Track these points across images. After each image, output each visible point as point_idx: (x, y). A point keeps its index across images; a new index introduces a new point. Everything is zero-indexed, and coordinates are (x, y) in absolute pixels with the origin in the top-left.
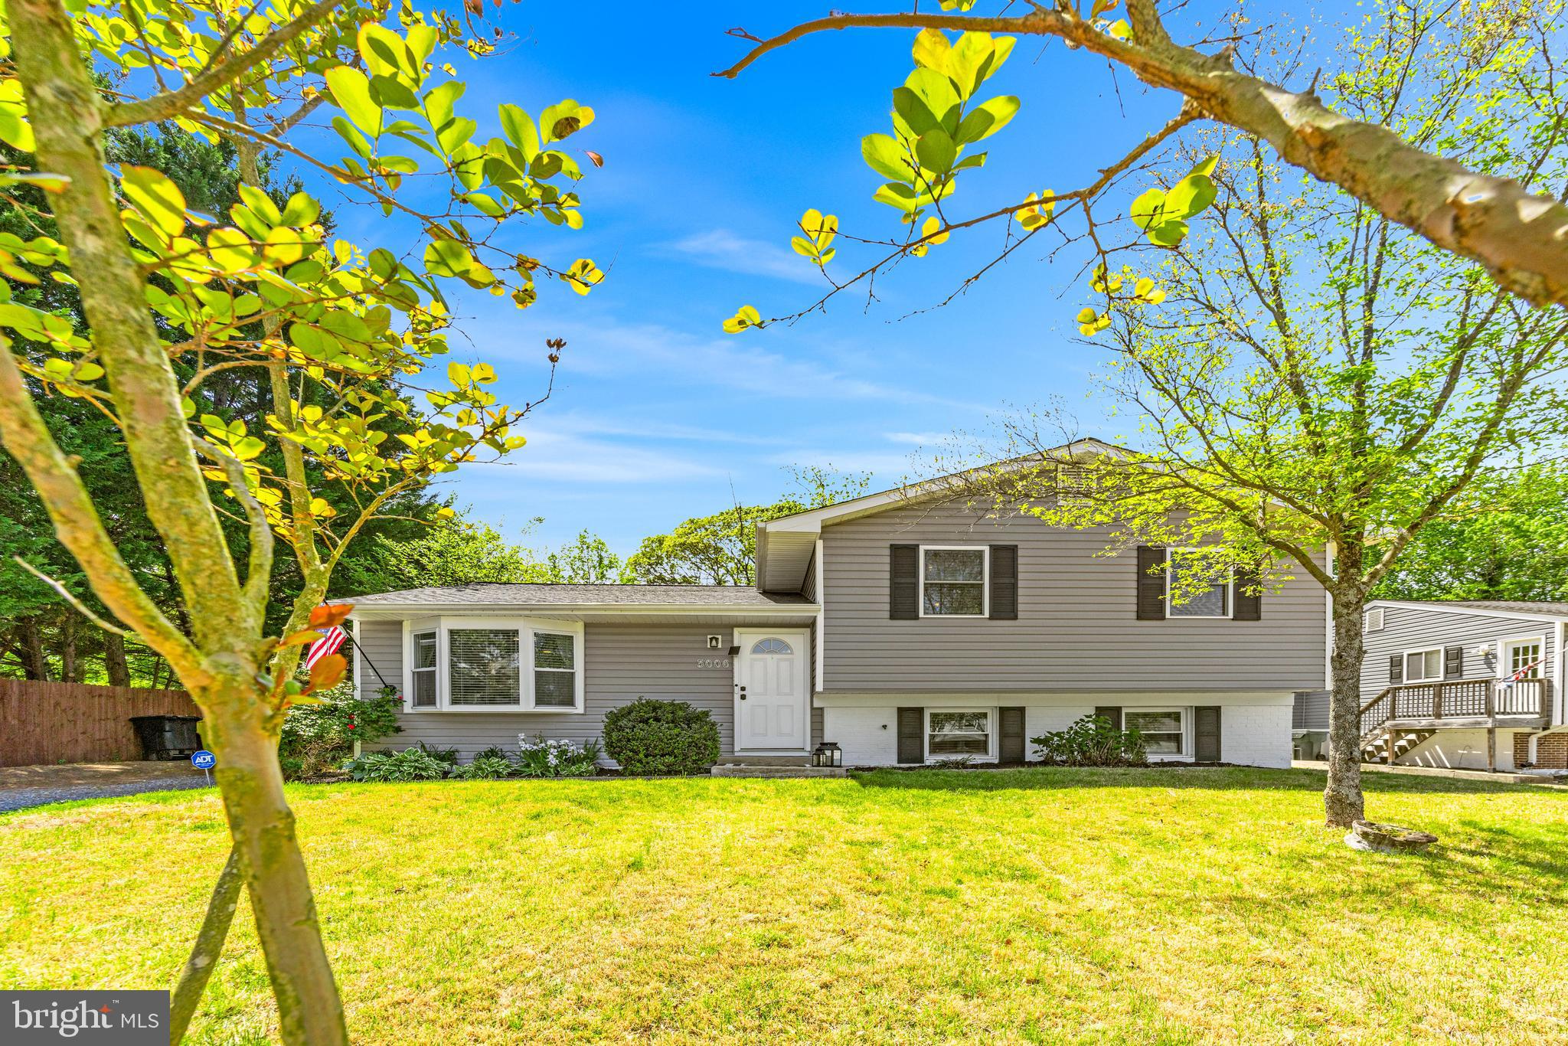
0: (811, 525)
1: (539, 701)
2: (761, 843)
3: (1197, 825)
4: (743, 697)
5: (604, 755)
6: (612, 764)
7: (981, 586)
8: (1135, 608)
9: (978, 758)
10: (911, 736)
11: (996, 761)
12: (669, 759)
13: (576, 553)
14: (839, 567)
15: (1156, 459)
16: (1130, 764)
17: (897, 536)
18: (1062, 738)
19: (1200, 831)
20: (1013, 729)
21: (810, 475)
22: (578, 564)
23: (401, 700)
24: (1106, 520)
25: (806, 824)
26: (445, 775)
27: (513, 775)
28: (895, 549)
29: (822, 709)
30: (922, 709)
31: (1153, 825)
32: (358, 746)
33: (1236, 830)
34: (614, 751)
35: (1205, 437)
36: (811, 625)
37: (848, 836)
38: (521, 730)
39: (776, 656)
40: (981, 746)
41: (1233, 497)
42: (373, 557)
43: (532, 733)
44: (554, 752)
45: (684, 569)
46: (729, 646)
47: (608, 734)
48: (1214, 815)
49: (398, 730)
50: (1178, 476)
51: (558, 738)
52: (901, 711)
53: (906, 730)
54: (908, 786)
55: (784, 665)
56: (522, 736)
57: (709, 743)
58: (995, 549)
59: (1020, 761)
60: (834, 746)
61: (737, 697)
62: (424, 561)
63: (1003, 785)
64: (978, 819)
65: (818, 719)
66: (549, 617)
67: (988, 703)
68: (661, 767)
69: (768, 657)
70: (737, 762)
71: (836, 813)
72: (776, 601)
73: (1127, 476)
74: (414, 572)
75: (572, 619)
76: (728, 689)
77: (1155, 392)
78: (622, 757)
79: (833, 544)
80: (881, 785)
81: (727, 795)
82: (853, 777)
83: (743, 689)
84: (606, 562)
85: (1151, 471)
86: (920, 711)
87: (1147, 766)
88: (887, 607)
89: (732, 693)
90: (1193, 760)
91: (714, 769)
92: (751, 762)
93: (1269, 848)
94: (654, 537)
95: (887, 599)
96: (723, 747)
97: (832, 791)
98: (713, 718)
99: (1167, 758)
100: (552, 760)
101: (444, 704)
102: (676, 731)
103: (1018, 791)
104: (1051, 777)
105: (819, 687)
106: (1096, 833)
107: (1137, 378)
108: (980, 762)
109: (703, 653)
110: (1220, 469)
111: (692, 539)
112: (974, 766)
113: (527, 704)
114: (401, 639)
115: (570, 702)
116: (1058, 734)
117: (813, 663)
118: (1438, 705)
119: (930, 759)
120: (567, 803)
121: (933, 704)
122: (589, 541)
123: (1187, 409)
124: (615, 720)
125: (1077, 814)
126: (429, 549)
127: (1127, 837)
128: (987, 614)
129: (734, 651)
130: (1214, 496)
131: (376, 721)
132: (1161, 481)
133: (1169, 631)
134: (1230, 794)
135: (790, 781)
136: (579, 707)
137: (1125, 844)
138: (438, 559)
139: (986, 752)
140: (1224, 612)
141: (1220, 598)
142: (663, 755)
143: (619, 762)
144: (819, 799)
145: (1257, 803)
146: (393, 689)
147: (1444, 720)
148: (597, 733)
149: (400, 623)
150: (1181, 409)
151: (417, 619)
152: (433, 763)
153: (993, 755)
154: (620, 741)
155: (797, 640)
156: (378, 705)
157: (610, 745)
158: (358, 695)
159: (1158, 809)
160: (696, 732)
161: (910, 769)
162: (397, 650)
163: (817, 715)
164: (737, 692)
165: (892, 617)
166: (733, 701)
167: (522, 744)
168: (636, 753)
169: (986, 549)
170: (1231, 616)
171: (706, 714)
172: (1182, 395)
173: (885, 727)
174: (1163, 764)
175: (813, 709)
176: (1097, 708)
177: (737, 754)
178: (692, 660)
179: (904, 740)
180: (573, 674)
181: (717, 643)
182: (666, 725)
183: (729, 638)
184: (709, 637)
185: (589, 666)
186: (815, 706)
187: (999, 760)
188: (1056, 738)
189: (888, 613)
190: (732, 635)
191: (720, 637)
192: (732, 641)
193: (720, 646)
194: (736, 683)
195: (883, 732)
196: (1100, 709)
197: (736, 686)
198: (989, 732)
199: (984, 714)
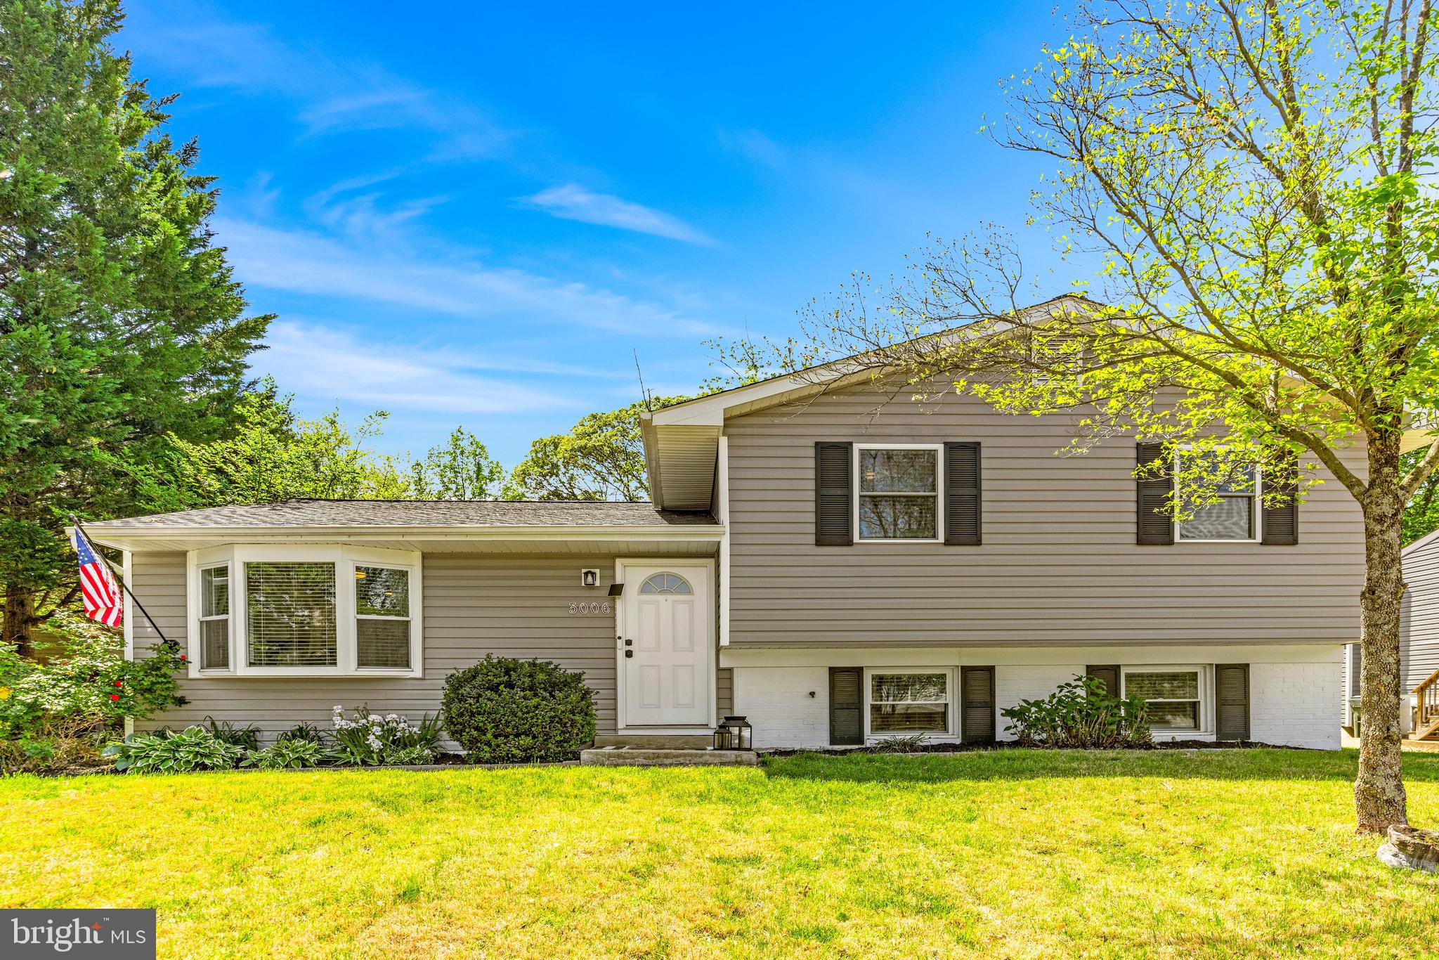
0: (713, 415)
1: (362, 663)
2: (593, 860)
3: (1186, 831)
4: (629, 654)
5: (445, 735)
6: (454, 747)
7: (933, 498)
8: (1133, 528)
9: (933, 737)
10: (847, 707)
11: (958, 741)
12: (526, 741)
13: (447, 460)
14: (749, 474)
15: (1128, 314)
16: (1129, 746)
17: (824, 430)
18: (1041, 709)
19: (1189, 840)
20: (979, 696)
21: (740, 354)
22: (450, 474)
23: (184, 661)
24: (1072, 402)
25: (665, 834)
26: (237, 764)
27: (324, 763)
28: (821, 448)
29: (730, 670)
30: (861, 669)
31: (1130, 831)
32: (129, 723)
33: (1239, 838)
34: (456, 729)
35: (1187, 282)
36: (714, 554)
37: (716, 850)
38: (338, 701)
39: (671, 598)
40: (935, 719)
41: (1235, 367)
42: (167, 466)
43: (353, 705)
44: (377, 730)
45: (586, 482)
46: (609, 583)
47: (448, 704)
48: (1214, 818)
49: (181, 701)
50: (1158, 339)
51: (382, 711)
52: (834, 672)
53: (841, 698)
54: (827, 777)
55: (682, 610)
56: (338, 709)
57: (578, 718)
58: (950, 447)
59: (987, 740)
60: (742, 721)
61: (620, 655)
62: (230, 469)
63: (950, 776)
64: (901, 824)
65: (725, 684)
66: (376, 545)
67: (947, 662)
68: (515, 751)
69: (661, 598)
70: (619, 744)
71: (714, 815)
72: (671, 522)
73: (1093, 338)
74: (217, 485)
75: (408, 547)
76: (609, 643)
77: (1119, 218)
78: (465, 737)
79: (741, 442)
80: (792, 776)
81: (585, 790)
82: (764, 764)
83: (629, 643)
84: (486, 473)
85: (1123, 331)
86: (858, 671)
87: (1148, 746)
88: (812, 528)
89: (615, 648)
90: (1213, 738)
91: (585, 754)
92: (640, 743)
93: (1276, 865)
94: (547, 438)
95: (812, 517)
96: (599, 724)
97: (725, 785)
98: (586, 684)
99: (1181, 736)
100: (376, 745)
101: (239, 666)
102: (535, 701)
103: (970, 783)
104: (1017, 764)
105: (725, 641)
106: (1052, 843)
107: (1092, 196)
108: (935, 742)
109: (578, 593)
110: (1212, 329)
111: (595, 441)
112: (925, 749)
113: (347, 664)
114: (185, 575)
115: (407, 664)
116: (1036, 704)
117: (718, 606)
119: (872, 738)
120: (368, 803)
121: (876, 662)
122: (465, 444)
123: (1163, 242)
124: (456, 684)
125: (1034, 817)
126: (236, 452)
127: (1090, 850)
128: (941, 539)
129: (616, 590)
130: (1208, 368)
131: (150, 690)
132: (1137, 346)
133: (1179, 560)
134: (1243, 787)
135: (676, 770)
136: (416, 670)
137: (1085, 860)
138: (249, 468)
139: (945, 728)
140: (1251, 534)
141: (1245, 515)
142: (517, 735)
143: (463, 744)
144: (703, 797)
145: (1276, 799)
146: (173, 645)
148: (433, 705)
149: (183, 554)
150: (1155, 241)
151: (204, 548)
152: (220, 747)
153: (953, 735)
154: (461, 715)
155: (696, 574)
156: (154, 667)
157: (450, 721)
158: (129, 655)
159: (1143, 808)
160: (563, 703)
161: (844, 752)
162: (180, 591)
163: (725, 678)
164: (621, 647)
165: (819, 543)
166: (615, 659)
167: (337, 720)
168: (484, 732)
169: (940, 448)
170: (1259, 539)
171: (578, 678)
172: (1155, 221)
173: (812, 694)
174: (1174, 744)
175: (719, 669)
176: (1088, 667)
177: (620, 733)
178: (562, 603)
179: (838, 712)
180: (408, 622)
181: (594, 579)
182: (522, 694)
183: (609, 572)
184: (584, 571)
185: (429, 613)
186: (722, 665)
187: (963, 739)
188: (1033, 709)
189: (813, 537)
190: (613, 568)
191: (597, 571)
192: (614, 577)
193: (598, 583)
194: (618, 635)
195: (810, 701)
196: (1091, 670)
197: (620, 638)
198: (949, 701)
199: (941, 676)
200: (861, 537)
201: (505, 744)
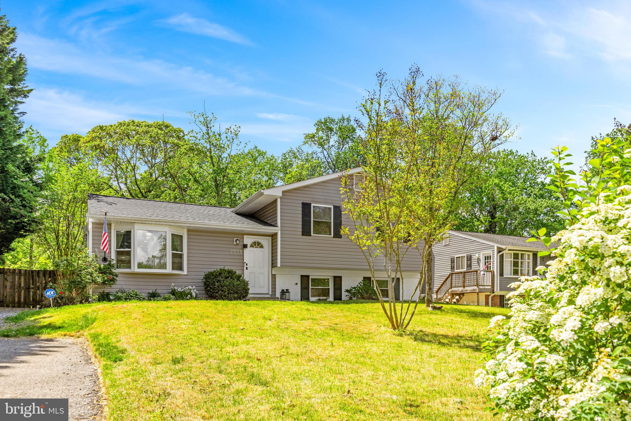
0: (277, 192)
1: (173, 268)
4: (247, 269)
7: (330, 222)
10: (305, 289)
17: (305, 199)
20: (338, 286)
28: (304, 205)
29: (275, 275)
36: (274, 236)
39: (258, 250)
46: (243, 244)
52: (302, 276)
53: (304, 286)
58: (335, 207)
59: (341, 300)
61: (245, 268)
65: (274, 280)
66: (176, 226)
67: (329, 274)
69: (255, 249)
75: (183, 227)
76: (241, 264)
83: (247, 264)
88: (301, 230)
89: (243, 266)
109: (233, 247)
113: (169, 270)
115: (183, 269)
116: (354, 288)
118: (464, 282)
119: (311, 299)
121: (312, 274)
128: (332, 236)
129: (244, 246)
136: (185, 272)
147: (466, 288)
149: (110, 225)
153: (332, 298)
155: (266, 242)
164: (245, 266)
165: (303, 235)
166: (243, 270)
169: (332, 207)
173: (296, 284)
175: (272, 275)
176: (364, 277)
178: (227, 250)
179: (303, 290)
180: (183, 254)
181: (238, 242)
183: (243, 240)
184: (235, 239)
186: (273, 273)
188: (354, 289)
189: (301, 233)
190: (243, 238)
191: (239, 239)
192: (244, 242)
193: (239, 244)
194: (244, 262)
195: (296, 286)
196: (364, 278)
198: (330, 287)
199: (328, 279)
200: (313, 234)
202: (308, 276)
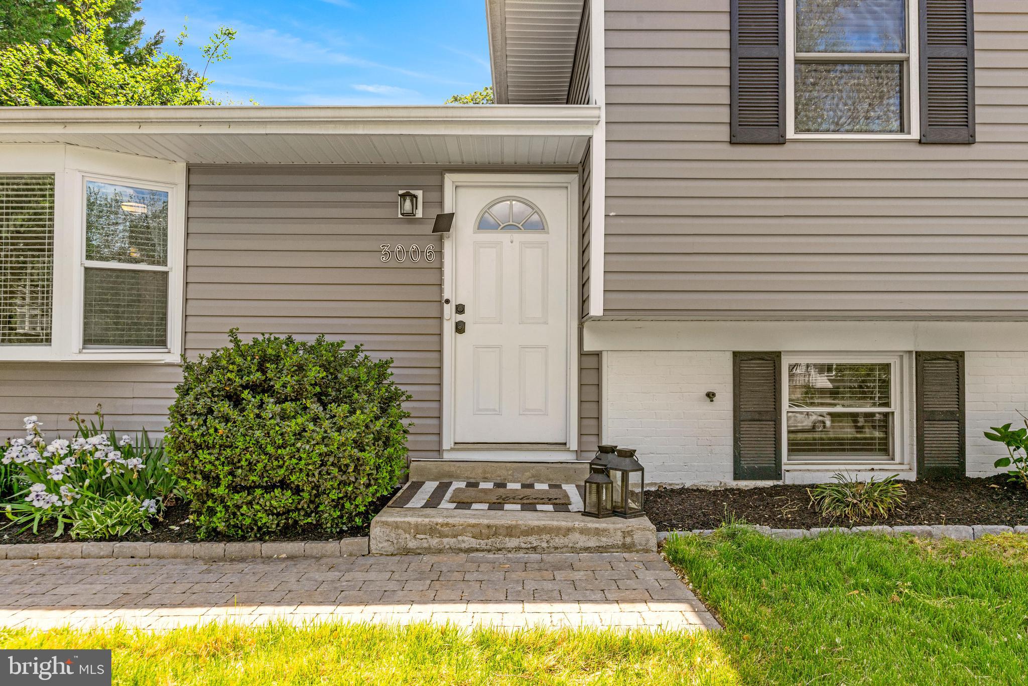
1: (89, 340)
4: (460, 328)
7: (904, 63)
10: (758, 418)
11: (911, 477)
20: (941, 403)
29: (598, 355)
30: (777, 356)
36: (582, 164)
39: (519, 238)
40: (880, 440)
46: (434, 213)
52: (742, 359)
53: (749, 406)
55: (533, 258)
59: (953, 477)
61: (449, 328)
65: (591, 378)
67: (893, 344)
68: (264, 519)
69: (505, 238)
70: (443, 479)
75: (162, 156)
76: (432, 309)
83: (460, 309)
88: (724, 115)
89: (441, 318)
105: (596, 307)
108: (880, 477)
115: (162, 342)
117: (584, 249)
119: (791, 470)
121: (798, 345)
129: (444, 224)
136: (174, 352)
139: (891, 454)
142: (269, 488)
155: (554, 200)
163: (591, 369)
164: (450, 315)
165: (734, 139)
166: (440, 335)
168: (217, 482)
173: (710, 396)
175: (582, 354)
177: (447, 456)
178: (369, 245)
179: (745, 426)
180: (166, 274)
181: (414, 206)
182: (278, 408)
183: (433, 196)
184: (399, 191)
185: (192, 261)
186: (587, 348)
187: (919, 473)
189: (726, 129)
190: (441, 188)
191: (419, 193)
192: (441, 203)
193: (419, 214)
194: (446, 295)
195: (707, 405)
197: (447, 301)
198: (895, 407)
199: (886, 367)
200: (798, 130)
201: (250, 504)
202: (774, 358)
